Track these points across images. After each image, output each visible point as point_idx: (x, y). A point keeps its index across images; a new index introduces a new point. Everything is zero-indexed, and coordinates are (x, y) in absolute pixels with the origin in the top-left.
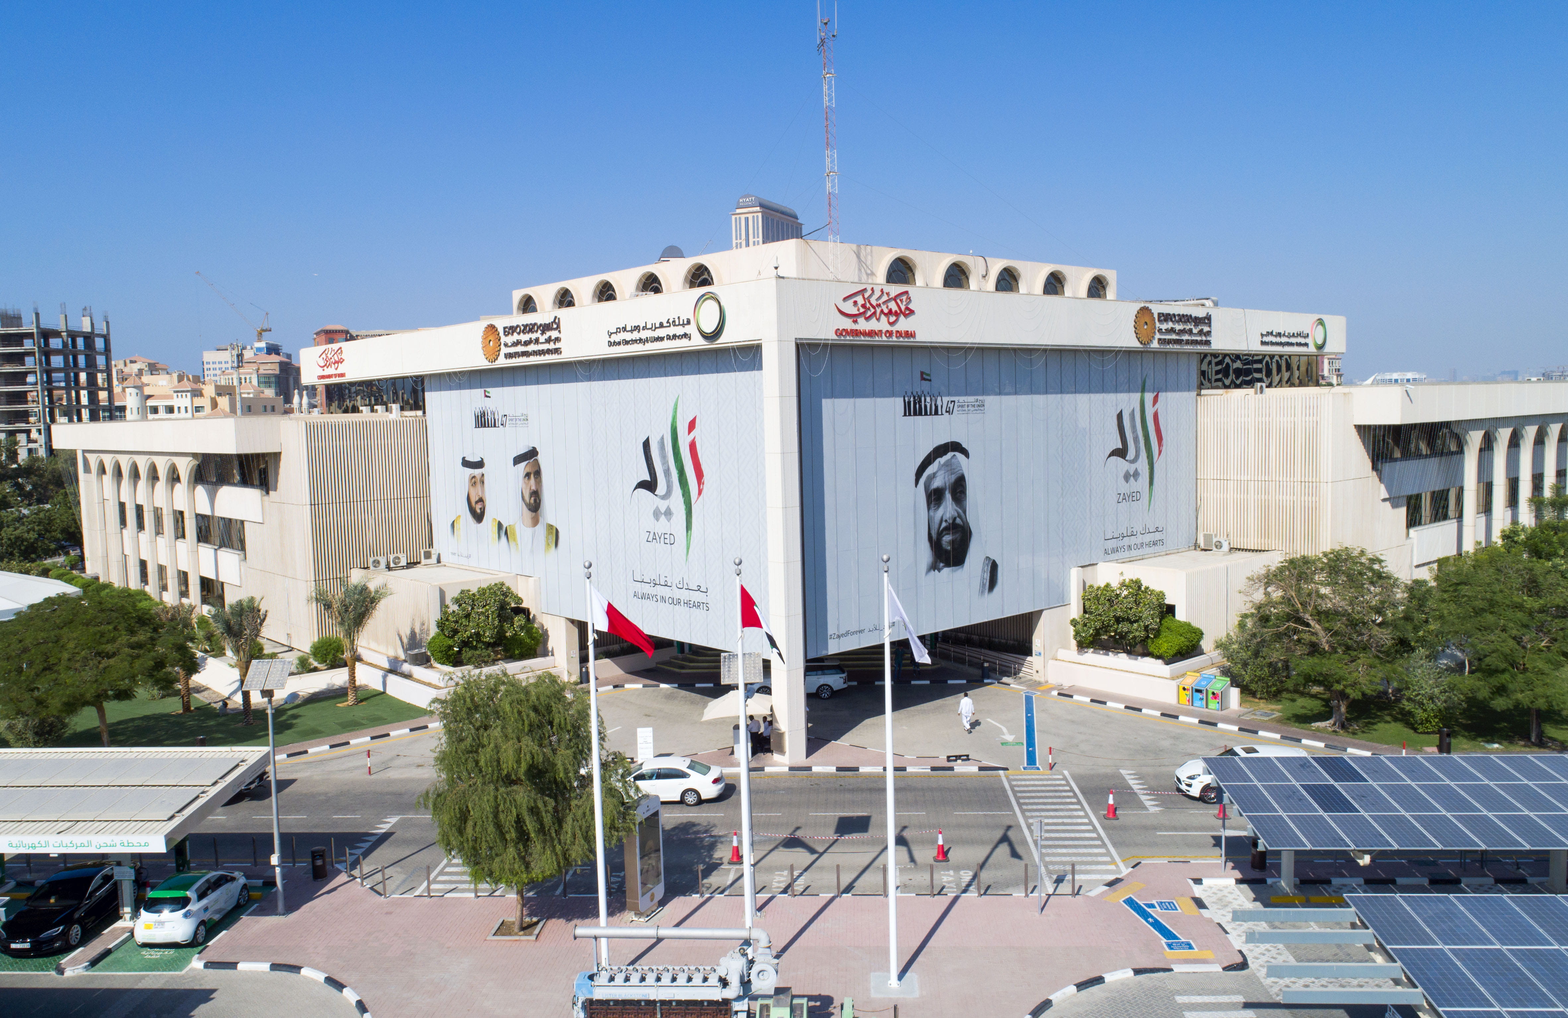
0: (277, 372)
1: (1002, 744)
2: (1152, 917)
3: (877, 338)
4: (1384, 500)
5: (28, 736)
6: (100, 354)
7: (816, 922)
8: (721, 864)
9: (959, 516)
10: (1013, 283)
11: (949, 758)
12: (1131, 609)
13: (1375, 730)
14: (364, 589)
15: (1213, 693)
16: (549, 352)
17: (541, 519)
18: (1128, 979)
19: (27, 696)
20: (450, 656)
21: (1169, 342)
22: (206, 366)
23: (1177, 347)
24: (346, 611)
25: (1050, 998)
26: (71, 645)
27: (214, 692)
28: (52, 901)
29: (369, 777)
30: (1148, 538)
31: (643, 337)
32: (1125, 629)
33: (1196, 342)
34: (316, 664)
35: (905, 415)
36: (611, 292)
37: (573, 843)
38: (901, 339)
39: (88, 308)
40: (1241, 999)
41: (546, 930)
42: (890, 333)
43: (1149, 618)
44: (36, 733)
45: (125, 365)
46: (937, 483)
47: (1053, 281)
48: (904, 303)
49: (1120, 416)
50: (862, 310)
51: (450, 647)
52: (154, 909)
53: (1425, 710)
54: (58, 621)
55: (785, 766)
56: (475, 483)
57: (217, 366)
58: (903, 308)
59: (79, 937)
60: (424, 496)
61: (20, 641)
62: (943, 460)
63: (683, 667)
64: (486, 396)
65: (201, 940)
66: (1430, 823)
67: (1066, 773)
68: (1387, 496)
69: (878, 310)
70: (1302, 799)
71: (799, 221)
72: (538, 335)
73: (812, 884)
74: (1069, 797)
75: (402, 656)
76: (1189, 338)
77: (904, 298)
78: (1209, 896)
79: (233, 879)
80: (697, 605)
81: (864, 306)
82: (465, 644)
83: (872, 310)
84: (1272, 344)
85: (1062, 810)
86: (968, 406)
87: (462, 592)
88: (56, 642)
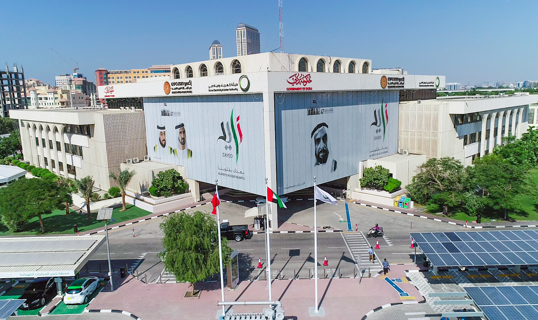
0: (82, 84)
1: (340, 222)
2: (395, 285)
3: (300, 90)
4: (457, 137)
5: (15, 226)
6: (21, 80)
7: (288, 288)
8: (255, 268)
9: (325, 147)
10: (339, 65)
11: (324, 228)
12: (379, 176)
13: (456, 215)
14: (127, 172)
15: (405, 203)
16: (188, 92)
17: (186, 147)
18: (389, 307)
19: (14, 214)
20: (156, 193)
21: (391, 87)
22: (56, 81)
23: (394, 88)
24: (121, 180)
25: (366, 315)
26: (29, 196)
27: (76, 206)
28: (34, 290)
29: (134, 237)
30: (383, 151)
31: (221, 89)
32: (377, 183)
33: (399, 87)
34: (110, 196)
35: (308, 115)
36: (205, 68)
37: (211, 268)
38: (308, 90)
39: (15, 64)
40: (425, 313)
41: (201, 295)
42: (304, 88)
43: (384, 178)
44: (17, 225)
45: (28, 82)
46: (318, 137)
47: (351, 64)
48: (309, 78)
49: (375, 112)
50: (295, 81)
51: (157, 191)
52: (70, 293)
53: (472, 209)
54: (24, 188)
55: (272, 231)
56: (162, 134)
57: (60, 81)
58: (308, 80)
59: (44, 302)
60: (144, 138)
61: (11, 195)
62: (320, 129)
63: (233, 195)
64: (165, 105)
65: (86, 302)
66: (482, 255)
67: (361, 232)
68: (458, 136)
69: (300, 81)
70: (442, 248)
71: (259, 32)
72: (184, 86)
73: (285, 275)
74: (363, 241)
75: (140, 193)
76: (397, 85)
77: (309, 76)
78: (411, 276)
79: (95, 280)
80: (241, 178)
81: (296, 80)
82: (161, 190)
83: (298, 81)
84: (423, 86)
85: (362, 246)
86: (328, 111)
87: (160, 172)
88: (24, 195)
